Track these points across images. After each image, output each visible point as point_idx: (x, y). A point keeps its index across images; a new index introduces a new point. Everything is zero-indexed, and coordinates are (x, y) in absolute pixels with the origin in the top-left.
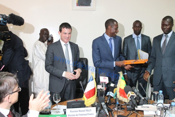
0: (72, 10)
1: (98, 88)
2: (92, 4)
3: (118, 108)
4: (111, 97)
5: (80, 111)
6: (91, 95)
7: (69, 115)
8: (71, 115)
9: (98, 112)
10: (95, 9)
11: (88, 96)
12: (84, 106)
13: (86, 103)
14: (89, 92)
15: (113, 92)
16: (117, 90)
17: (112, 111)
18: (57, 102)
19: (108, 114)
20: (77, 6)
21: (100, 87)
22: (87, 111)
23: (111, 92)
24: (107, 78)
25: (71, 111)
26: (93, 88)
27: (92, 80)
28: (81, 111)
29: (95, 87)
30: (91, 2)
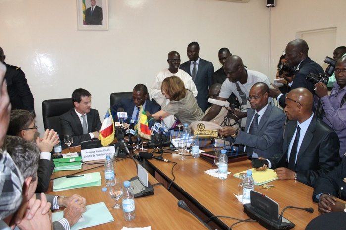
0: (78, 30)
1: (116, 126)
2: (104, 21)
3: (140, 146)
4: (132, 135)
5: (96, 151)
6: (109, 133)
7: (84, 157)
8: (87, 157)
9: (117, 151)
10: (108, 29)
11: (105, 135)
12: (102, 146)
13: (103, 143)
14: (106, 130)
15: (134, 130)
16: (138, 126)
17: (133, 148)
18: (69, 144)
19: (128, 151)
20: (84, 24)
21: (118, 124)
22: (105, 150)
23: (131, 130)
24: (126, 113)
25: (86, 152)
26: (110, 125)
27: (109, 116)
28: (98, 151)
29: (112, 125)
30: (102, 19)
